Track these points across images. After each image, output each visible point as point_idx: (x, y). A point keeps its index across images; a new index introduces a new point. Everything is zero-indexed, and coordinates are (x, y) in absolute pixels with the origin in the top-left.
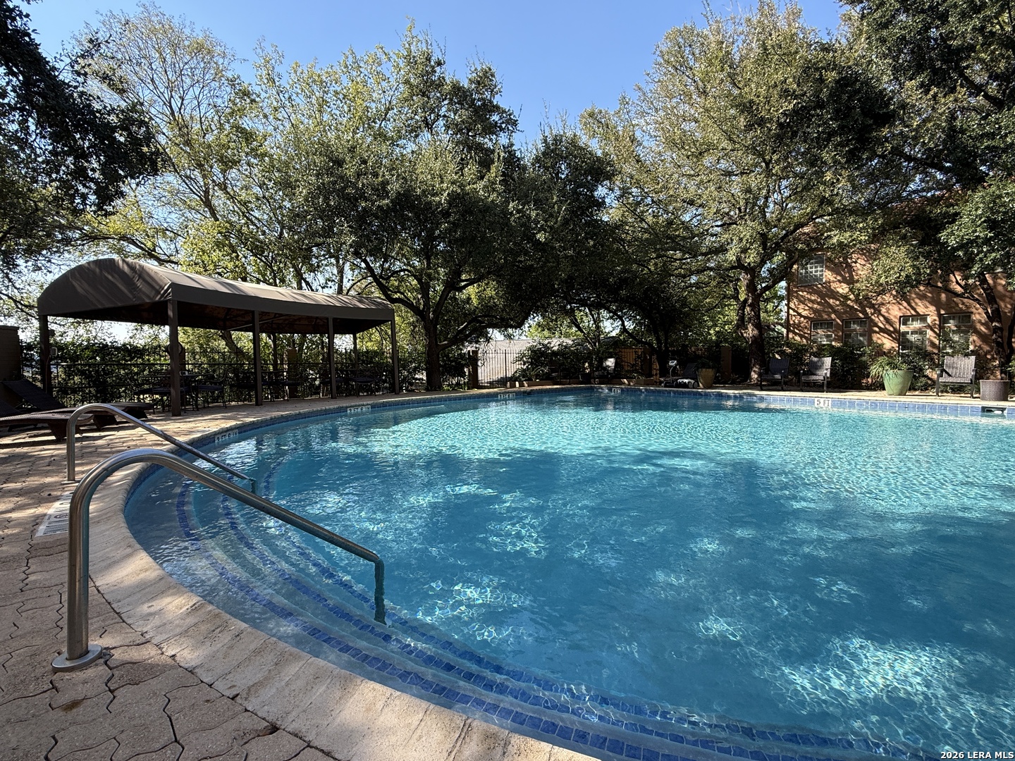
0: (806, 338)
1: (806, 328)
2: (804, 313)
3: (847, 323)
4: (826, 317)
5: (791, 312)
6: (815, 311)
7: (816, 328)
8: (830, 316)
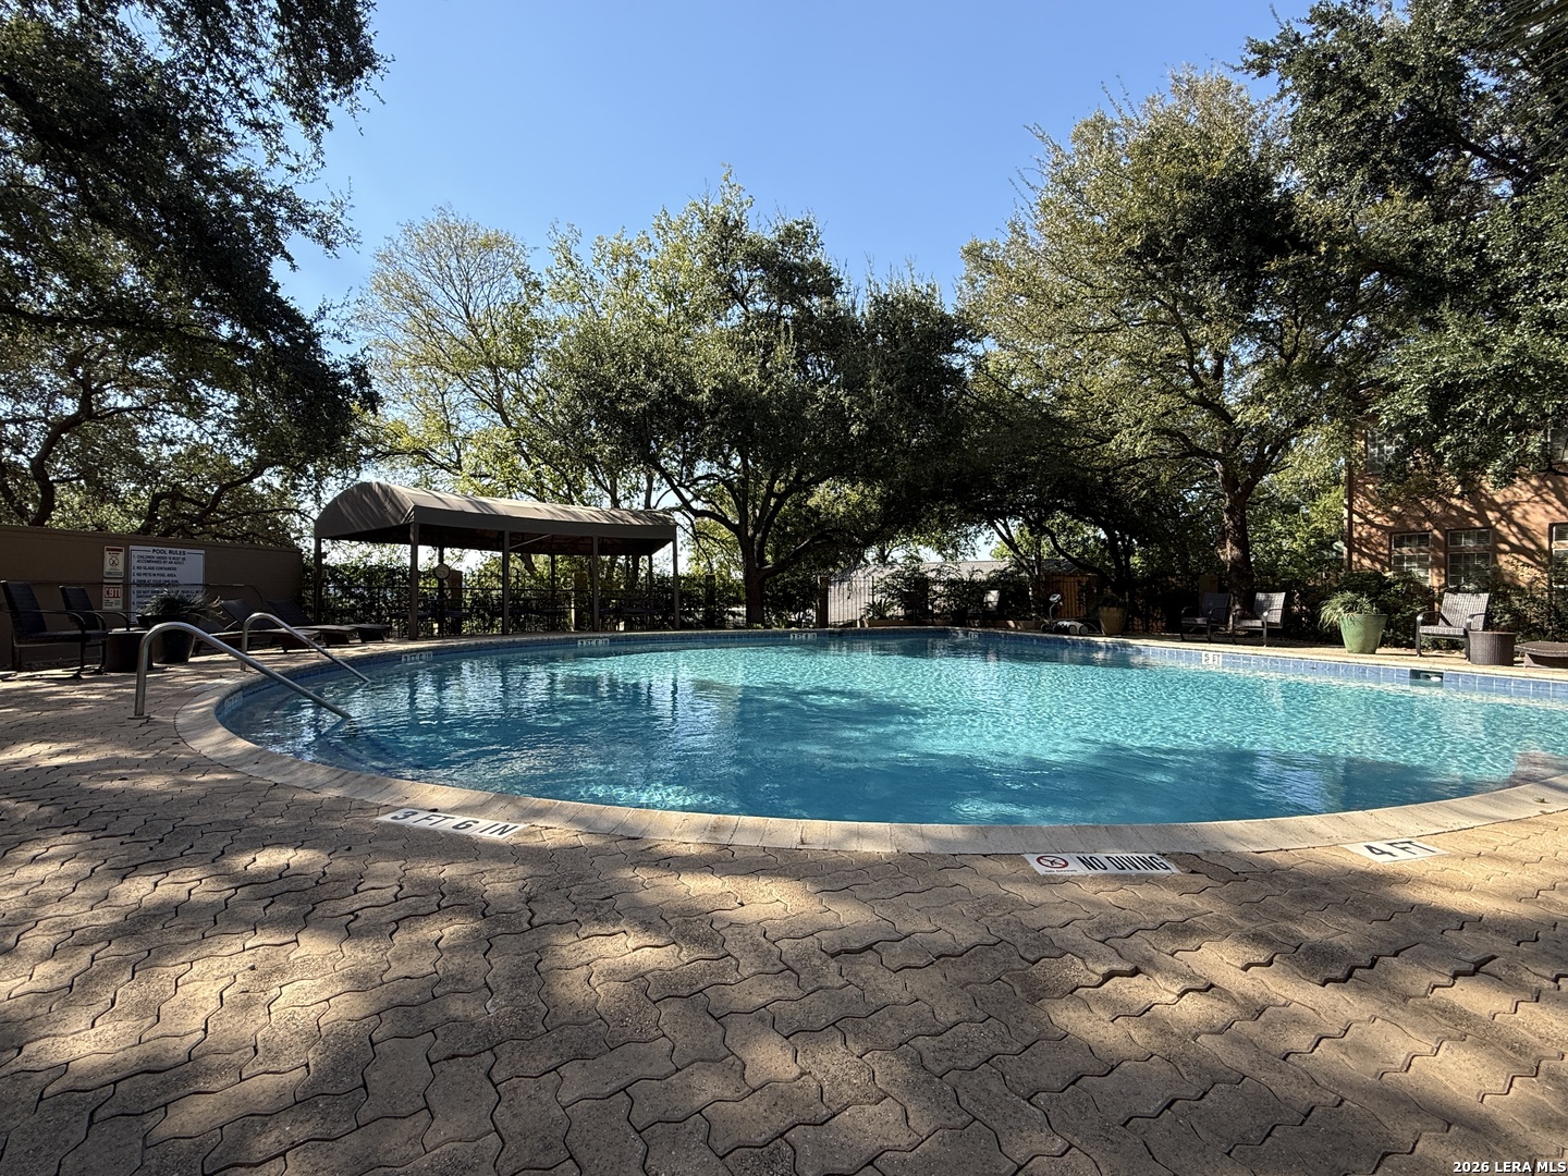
0: (1380, 561)
1: (1381, 545)
2: (1378, 520)
3: (1452, 536)
4: (1414, 526)
5: (1355, 518)
6: (1397, 517)
7: (1399, 545)
8: (1419, 525)
